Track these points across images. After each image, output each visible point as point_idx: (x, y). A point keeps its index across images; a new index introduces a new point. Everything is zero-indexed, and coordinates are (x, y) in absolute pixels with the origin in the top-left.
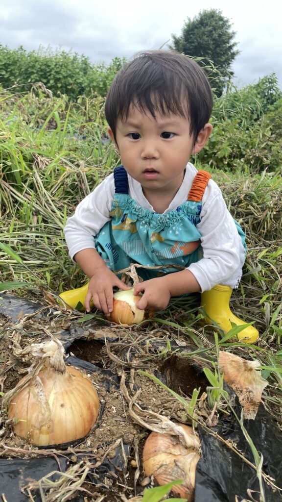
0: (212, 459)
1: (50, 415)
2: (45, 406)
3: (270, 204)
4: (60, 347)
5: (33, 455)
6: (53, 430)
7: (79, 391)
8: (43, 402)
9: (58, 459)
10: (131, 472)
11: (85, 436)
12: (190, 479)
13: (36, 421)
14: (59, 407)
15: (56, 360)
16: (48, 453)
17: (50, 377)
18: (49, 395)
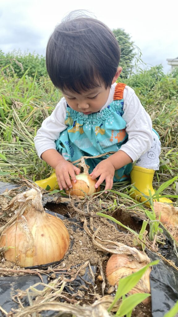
0: (160, 271)
1: (33, 242)
2: (29, 236)
3: (170, 124)
4: (39, 193)
5: (21, 274)
6: (36, 253)
7: (55, 226)
8: (27, 233)
9: (41, 276)
10: (99, 284)
11: (61, 260)
12: (146, 286)
13: (23, 248)
14: (40, 237)
15: (36, 202)
16: (33, 272)
17: (32, 216)
18: (32, 228)
